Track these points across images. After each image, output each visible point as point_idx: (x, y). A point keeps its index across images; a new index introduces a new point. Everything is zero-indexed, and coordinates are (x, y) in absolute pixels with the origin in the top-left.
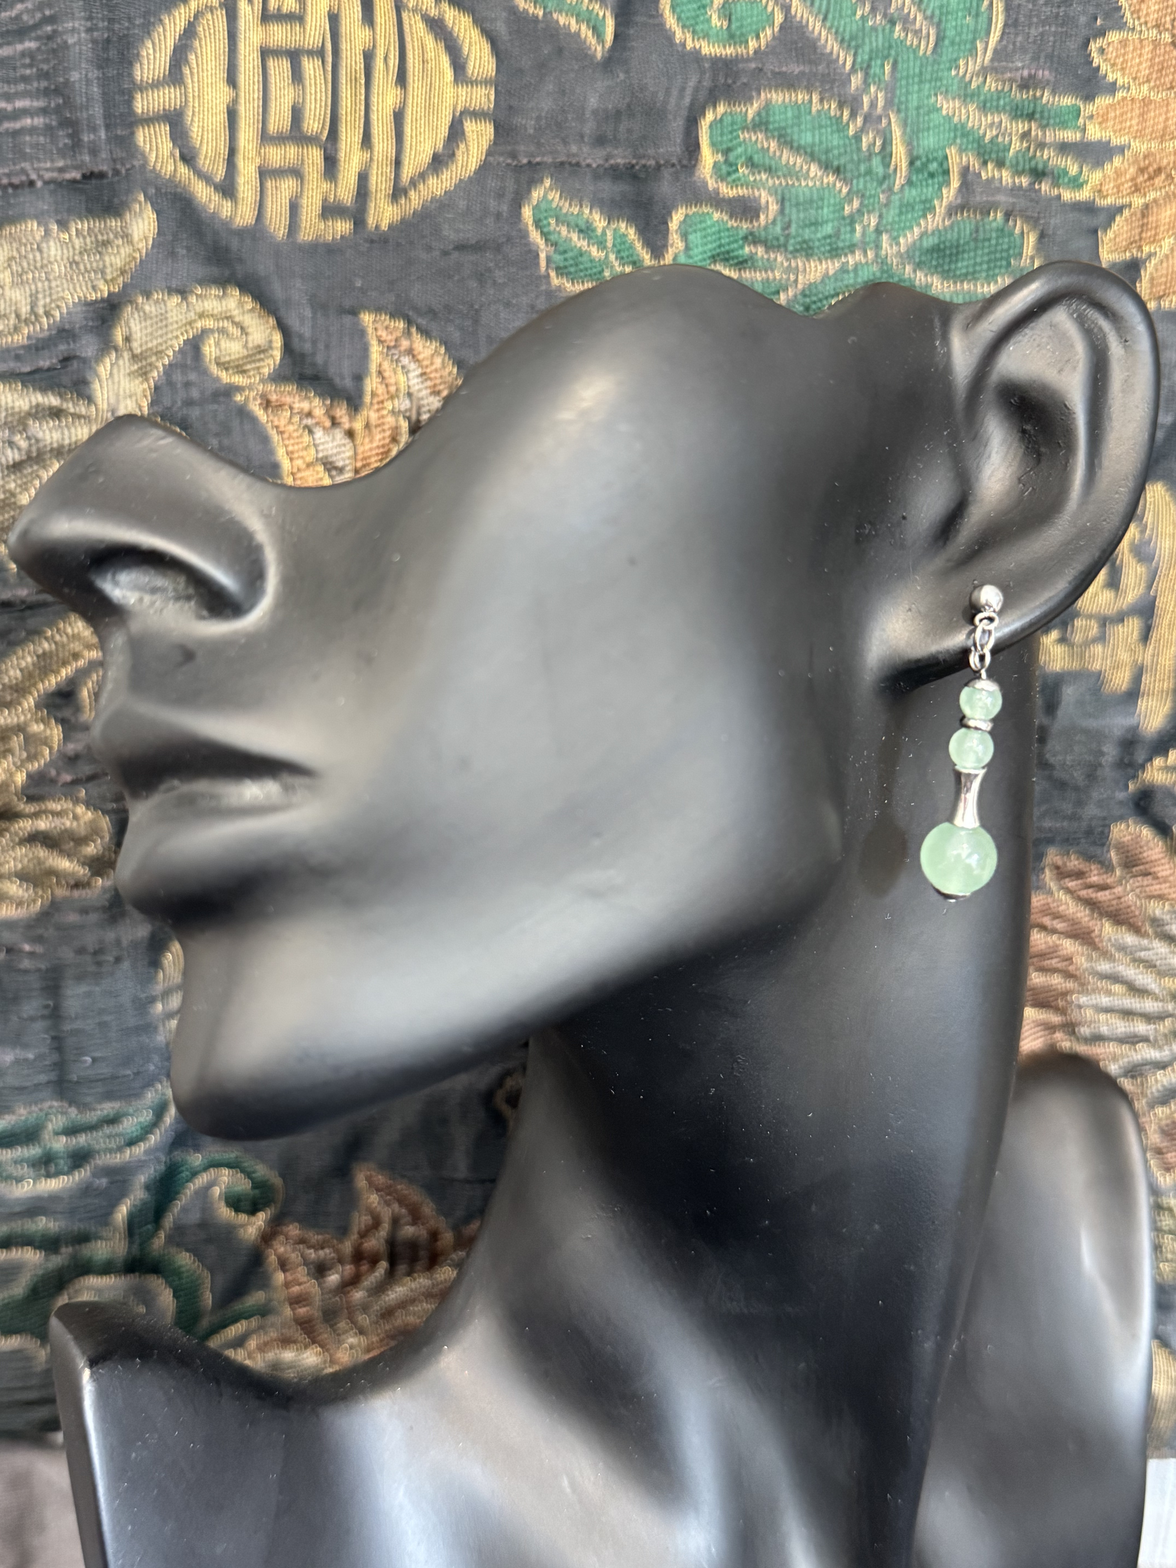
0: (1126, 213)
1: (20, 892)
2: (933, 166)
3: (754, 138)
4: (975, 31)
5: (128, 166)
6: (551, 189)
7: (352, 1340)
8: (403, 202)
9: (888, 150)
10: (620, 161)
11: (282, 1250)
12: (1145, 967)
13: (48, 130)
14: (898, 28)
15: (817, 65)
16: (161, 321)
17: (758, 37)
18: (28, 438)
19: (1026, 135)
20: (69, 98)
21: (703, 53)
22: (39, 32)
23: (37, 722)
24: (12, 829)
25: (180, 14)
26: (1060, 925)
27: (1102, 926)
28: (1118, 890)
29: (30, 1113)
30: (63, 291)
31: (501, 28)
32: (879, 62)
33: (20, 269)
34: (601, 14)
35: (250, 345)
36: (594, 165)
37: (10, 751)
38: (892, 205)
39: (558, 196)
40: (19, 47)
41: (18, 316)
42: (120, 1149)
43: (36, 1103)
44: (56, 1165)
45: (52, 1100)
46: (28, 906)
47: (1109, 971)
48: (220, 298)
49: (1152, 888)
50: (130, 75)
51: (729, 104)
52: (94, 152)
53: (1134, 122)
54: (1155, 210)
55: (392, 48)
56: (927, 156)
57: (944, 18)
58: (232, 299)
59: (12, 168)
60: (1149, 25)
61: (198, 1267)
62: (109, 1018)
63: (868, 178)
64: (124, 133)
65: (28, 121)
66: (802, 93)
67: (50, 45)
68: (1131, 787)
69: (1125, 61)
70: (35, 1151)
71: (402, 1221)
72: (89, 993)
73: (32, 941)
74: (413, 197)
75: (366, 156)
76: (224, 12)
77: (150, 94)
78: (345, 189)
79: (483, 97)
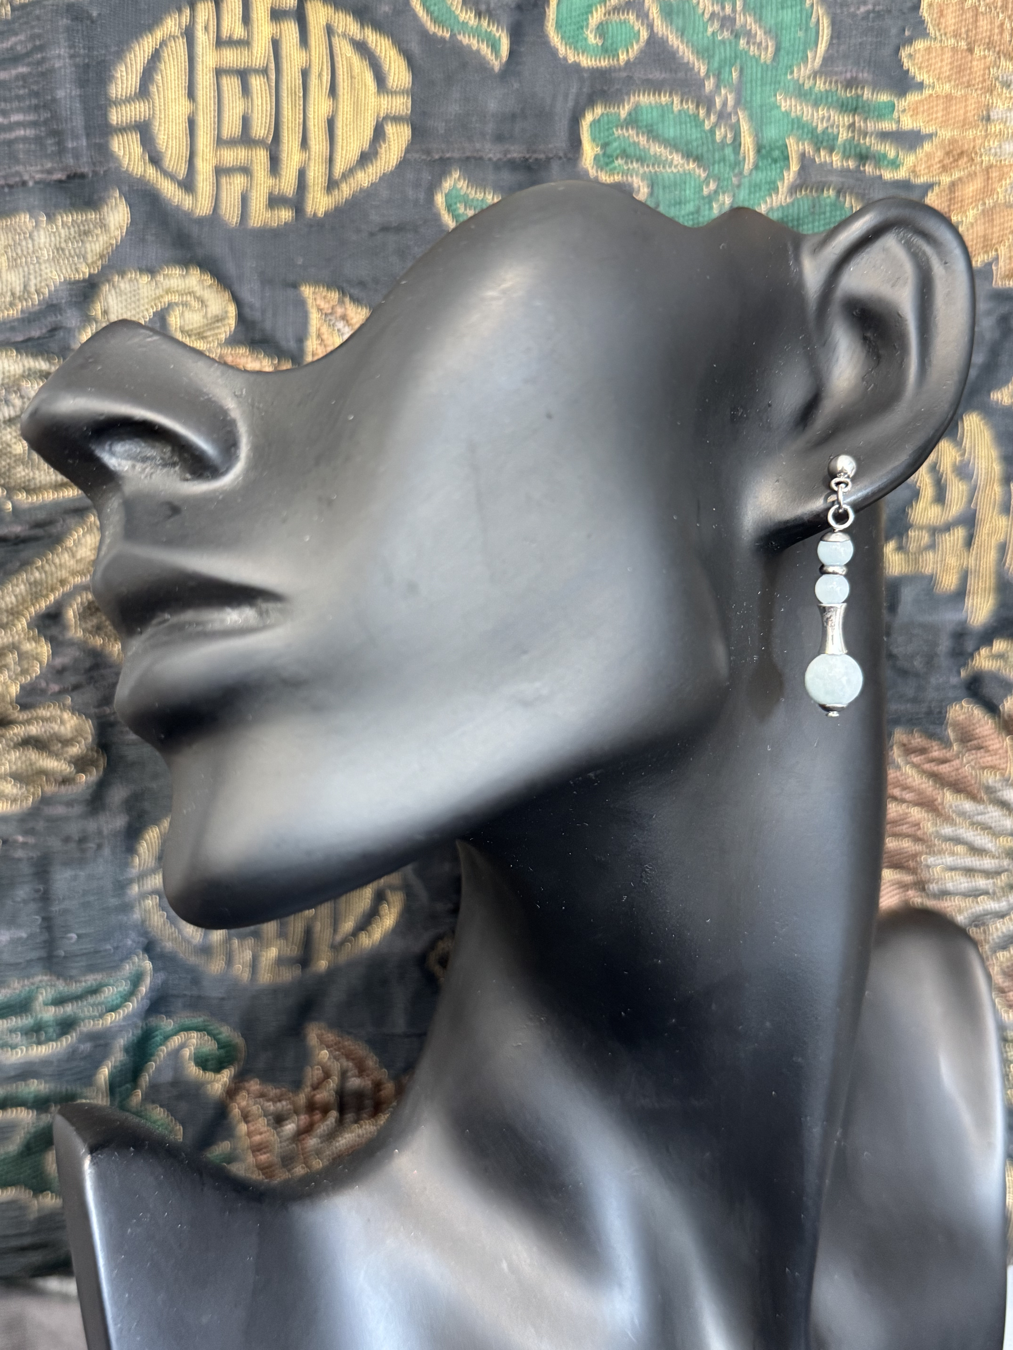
0: (936, 189)
1: (15, 791)
2: (776, 153)
3: (626, 134)
4: (806, 42)
5: (105, 168)
6: (459, 179)
9: (738, 140)
10: (515, 155)
11: (244, 1103)
12: (982, 829)
13: (38, 140)
14: (742, 42)
15: (676, 73)
16: (135, 296)
17: (627, 51)
18: (22, 397)
19: (851, 126)
20: (56, 112)
21: (582, 65)
22: (30, 59)
23: (29, 639)
24: (8, 735)
26: (908, 796)
27: (944, 794)
28: (956, 763)
29: (23, 986)
30: (51, 272)
31: (415, 48)
32: (727, 69)
33: (15, 255)
34: (498, 35)
35: (209, 315)
36: (495, 159)
37: (6, 666)
38: (742, 187)
39: (465, 185)
40: (14, 72)
41: (13, 294)
42: (102, 1016)
43: (28, 978)
44: (46, 1033)
45: (42, 975)
46: (21, 801)
47: (951, 834)
48: (184, 277)
49: (985, 760)
50: (107, 93)
51: (605, 107)
52: (77, 156)
53: (940, 114)
54: (960, 186)
55: (325, 67)
57: (779, 33)
58: (194, 278)
59: (8, 171)
60: (948, 35)
61: (172, 1120)
62: (92, 898)
63: (722, 164)
64: (102, 141)
65: (21, 132)
66: (665, 96)
67: (40, 69)
68: (963, 673)
69: (930, 65)
70: (27, 1021)
71: (349, 1074)
72: (74, 877)
73: (25, 833)
74: (345, 189)
75: (305, 156)
76: (185, 40)
77: (124, 108)
78: (288, 184)
79: (401, 105)
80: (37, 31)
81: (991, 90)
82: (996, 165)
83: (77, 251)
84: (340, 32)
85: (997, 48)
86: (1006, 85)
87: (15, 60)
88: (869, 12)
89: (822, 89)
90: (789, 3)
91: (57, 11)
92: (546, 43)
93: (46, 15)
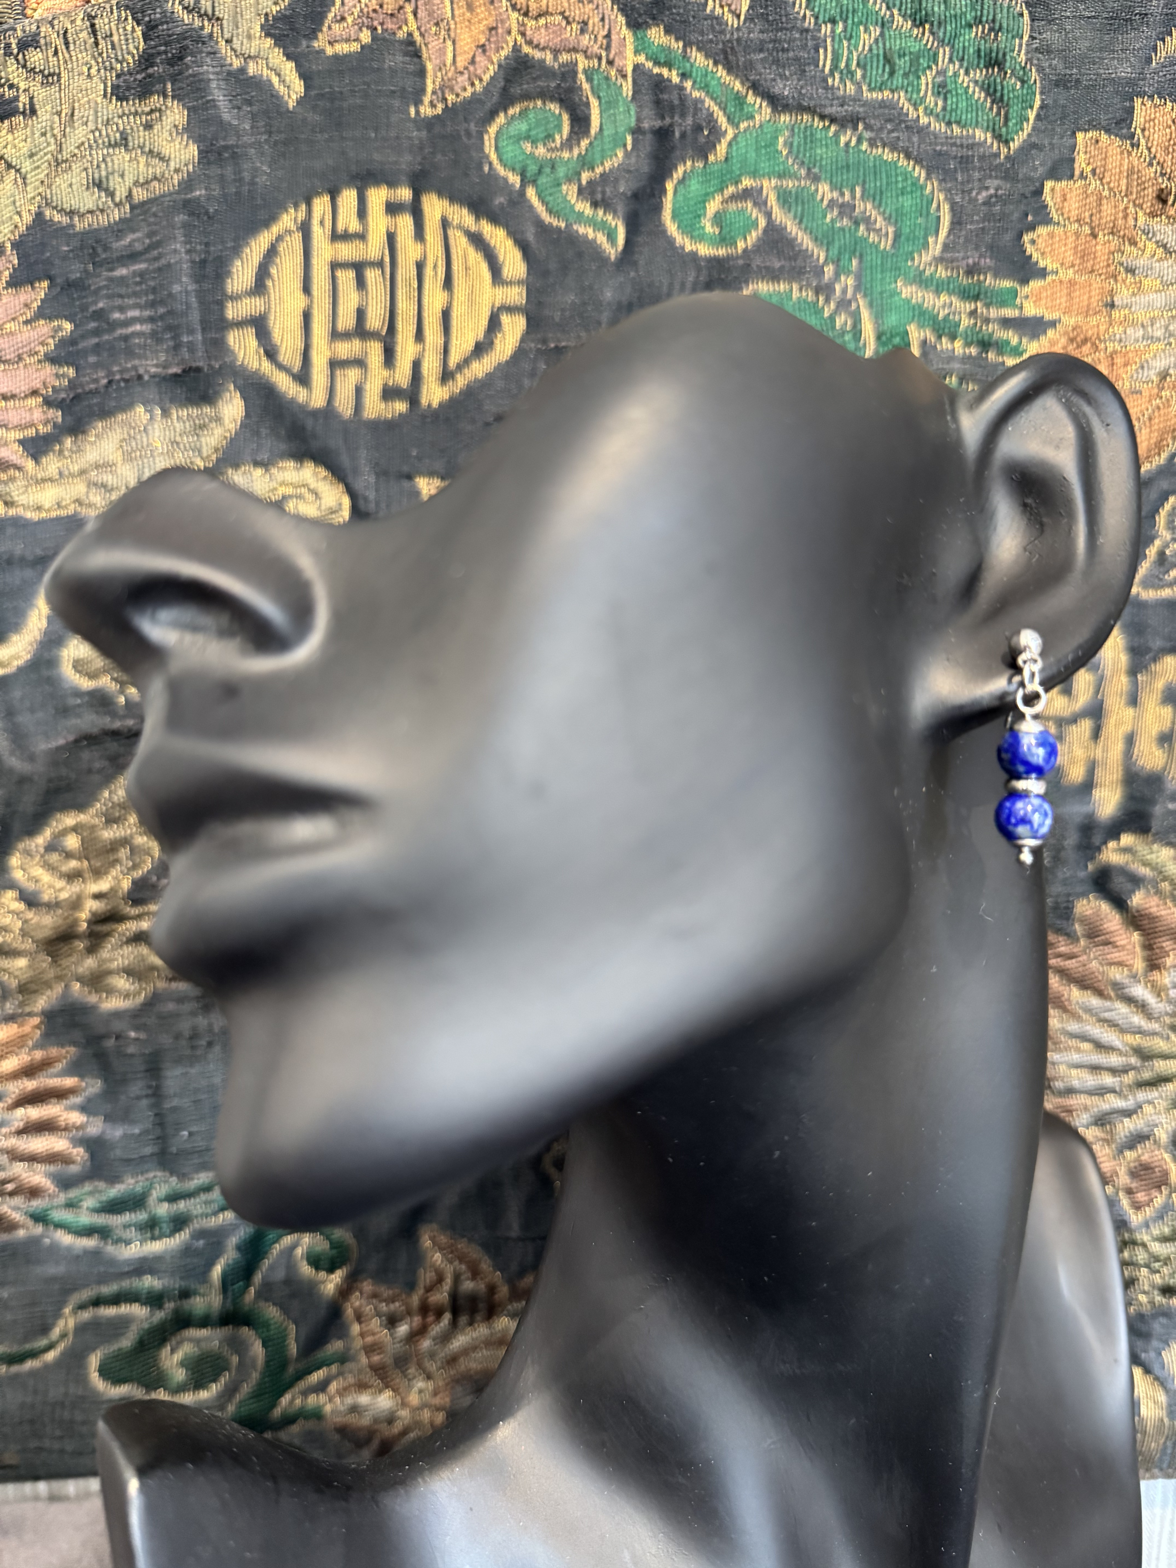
1: (127, 986)
2: (898, 340)
4: (926, 229)
5: (221, 362)
7: (420, 1384)
8: (451, 384)
9: (859, 327)
11: (357, 1303)
12: (1109, 1026)
13: (154, 334)
14: (862, 228)
15: (795, 260)
17: (745, 239)
19: (973, 313)
20: (172, 307)
21: (700, 254)
22: (147, 256)
23: (141, 834)
24: (120, 929)
25: (264, 237)
27: (1072, 991)
28: (1084, 958)
29: (137, 1182)
31: (530, 236)
32: (847, 256)
33: (129, 449)
34: (613, 224)
35: (323, 508)
40: (132, 268)
42: (215, 1213)
43: (142, 1173)
44: (160, 1229)
45: (155, 1170)
46: (134, 996)
47: (1078, 1031)
48: (298, 469)
49: (1113, 956)
50: (223, 290)
52: (192, 351)
53: (1063, 300)
55: (440, 258)
56: (891, 332)
57: (899, 219)
58: (307, 470)
59: (124, 365)
60: (1072, 219)
61: (284, 1319)
62: (203, 1097)
64: (217, 335)
65: (138, 327)
66: (784, 283)
67: (156, 265)
68: (1090, 867)
69: (1053, 250)
70: (141, 1216)
71: (463, 1277)
72: (186, 1073)
73: (137, 1028)
74: (459, 379)
75: (419, 347)
76: (300, 235)
77: (239, 302)
78: (402, 375)
79: (516, 295)
80: (154, 228)
81: (1115, 277)
82: (1121, 352)
83: (192, 444)
84: (455, 223)
85: (1122, 233)
86: (1131, 271)
87: (132, 256)
88: (991, 196)
89: (943, 275)
90: (909, 189)
91: (173, 207)
92: (662, 232)
93: (163, 211)
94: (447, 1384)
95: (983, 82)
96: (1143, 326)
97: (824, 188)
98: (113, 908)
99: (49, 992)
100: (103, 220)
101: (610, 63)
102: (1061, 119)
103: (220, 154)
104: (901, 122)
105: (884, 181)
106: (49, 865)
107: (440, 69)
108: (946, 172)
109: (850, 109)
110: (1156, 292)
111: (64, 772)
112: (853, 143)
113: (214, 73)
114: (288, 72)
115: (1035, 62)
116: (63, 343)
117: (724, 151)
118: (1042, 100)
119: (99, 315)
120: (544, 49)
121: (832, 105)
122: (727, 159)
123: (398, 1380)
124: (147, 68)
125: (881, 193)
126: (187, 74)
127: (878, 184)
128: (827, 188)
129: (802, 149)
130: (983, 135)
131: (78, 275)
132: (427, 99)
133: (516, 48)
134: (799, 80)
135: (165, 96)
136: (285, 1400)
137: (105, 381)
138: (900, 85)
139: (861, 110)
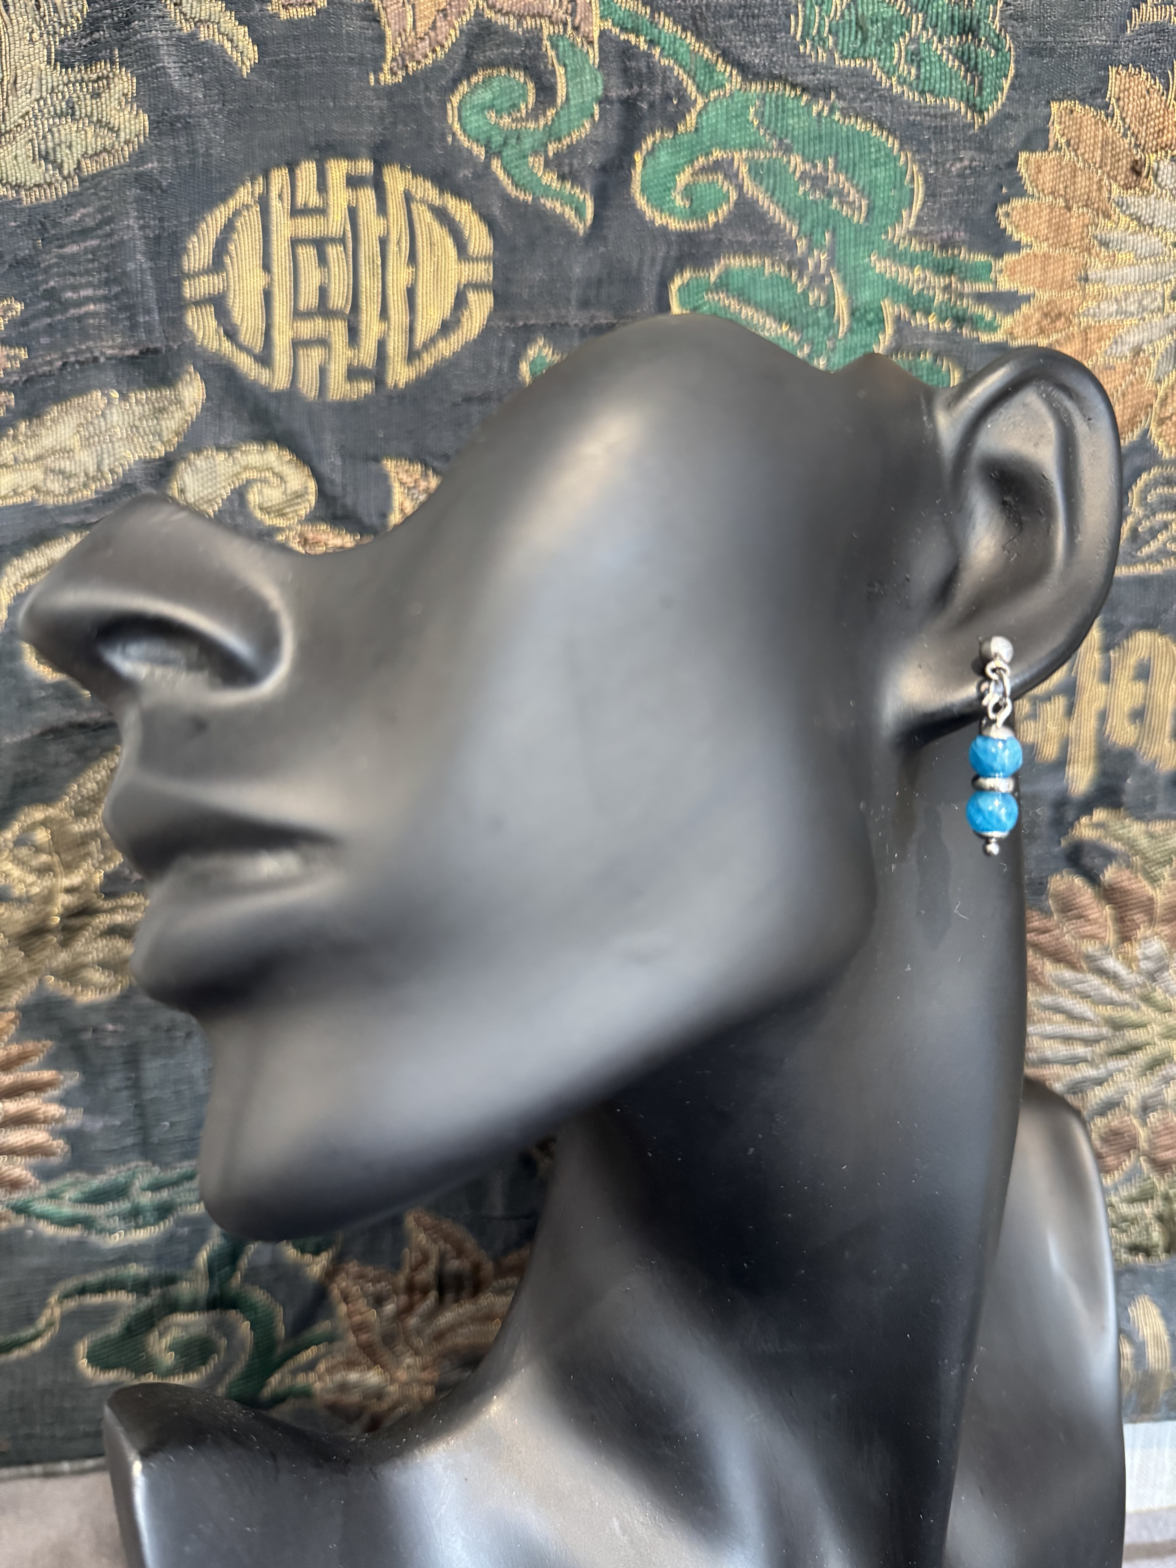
1: (103, 979)
2: (871, 316)
3: (716, 298)
4: (900, 201)
5: (180, 343)
6: (544, 346)
7: (409, 1360)
8: (417, 363)
9: (832, 303)
10: (602, 321)
11: (344, 1284)
12: (1082, 997)
13: (108, 314)
14: (835, 200)
15: (767, 234)
16: (211, 474)
17: (716, 213)
19: (947, 288)
20: (127, 285)
21: (670, 228)
22: (99, 232)
24: (94, 923)
25: (221, 212)
27: (1044, 964)
28: (1057, 932)
29: (119, 1172)
30: (125, 451)
31: (496, 211)
32: (820, 230)
33: (87, 434)
34: (582, 197)
35: (289, 491)
36: (581, 325)
37: (89, 854)
38: (837, 351)
39: (550, 352)
41: (86, 475)
43: (124, 1164)
44: (144, 1217)
45: (137, 1160)
46: (110, 990)
47: (1051, 1003)
48: (262, 453)
49: (1085, 929)
50: (180, 267)
51: (694, 271)
52: (149, 331)
53: (1038, 274)
55: (403, 234)
56: (865, 308)
57: (873, 191)
58: (272, 453)
59: (79, 347)
60: (1046, 192)
61: (271, 1302)
62: (183, 1087)
63: (816, 327)
64: (175, 315)
65: (92, 307)
66: (756, 258)
67: (109, 241)
68: (1063, 843)
69: (1027, 223)
70: (124, 1205)
71: (449, 1256)
72: (165, 1065)
73: (114, 1020)
74: (425, 359)
75: (384, 326)
76: (258, 209)
77: (197, 281)
78: (367, 355)
79: (483, 272)
80: (105, 202)
81: (1089, 250)
82: (1094, 327)
83: (152, 428)
84: (418, 197)
85: (1096, 205)
86: (1105, 244)
87: (84, 233)
88: (966, 168)
89: (918, 249)
90: (882, 160)
91: (125, 180)
92: (632, 206)
93: (114, 185)
94: (435, 1360)
95: (957, 49)
96: (1116, 300)
97: (796, 160)
98: (86, 902)
99: (23, 987)
100: (50, 195)
101: (576, 29)
102: (1035, 88)
103: (172, 124)
104: (874, 90)
105: (857, 154)
106: (19, 860)
107: (400, 35)
108: (920, 143)
109: (822, 77)
110: (1130, 265)
111: (30, 765)
112: (825, 113)
113: (162, 39)
114: (241, 37)
115: (1009, 29)
116: (13, 324)
117: (694, 121)
118: (1017, 69)
119: (51, 294)
120: (507, 14)
121: (803, 74)
122: (696, 130)
123: (386, 1357)
124: (92, 33)
125: (855, 165)
126: (135, 39)
127: (851, 155)
128: (799, 160)
129: (773, 119)
130: (956, 104)
131: (27, 252)
132: (386, 67)
133: (478, 14)
134: (770, 47)
135: (113, 63)
136: (275, 1380)
137: (60, 363)
138: (873, 52)
139: (833, 78)
